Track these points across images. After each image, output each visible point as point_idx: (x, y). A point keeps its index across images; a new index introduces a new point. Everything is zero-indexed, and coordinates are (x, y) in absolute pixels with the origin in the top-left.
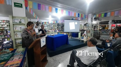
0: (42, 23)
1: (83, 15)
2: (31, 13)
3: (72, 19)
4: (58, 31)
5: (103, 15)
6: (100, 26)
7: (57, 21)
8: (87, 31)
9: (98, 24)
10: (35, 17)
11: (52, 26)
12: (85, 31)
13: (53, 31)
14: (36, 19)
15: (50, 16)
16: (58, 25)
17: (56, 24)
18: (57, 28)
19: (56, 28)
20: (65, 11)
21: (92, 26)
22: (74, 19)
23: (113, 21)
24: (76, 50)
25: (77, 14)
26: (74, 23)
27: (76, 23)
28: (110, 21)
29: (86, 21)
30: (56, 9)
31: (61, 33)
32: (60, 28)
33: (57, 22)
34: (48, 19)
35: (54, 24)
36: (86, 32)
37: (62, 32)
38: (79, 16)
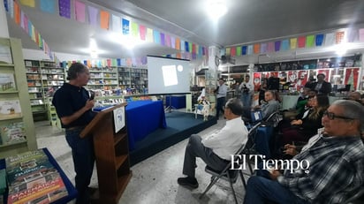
0: (61, 64)
1: (197, 47)
2: (23, 25)
3: (168, 57)
4: (125, 92)
5: (239, 50)
6: (231, 77)
7: (119, 60)
8: (207, 89)
9: (227, 72)
10: (37, 39)
11: (102, 76)
12: (204, 90)
13: (110, 92)
14: (42, 48)
15: (93, 43)
16: (123, 72)
17: (116, 70)
18: (120, 81)
19: (116, 82)
20: (150, 31)
21: (219, 75)
22: (173, 56)
23: (255, 65)
24: (198, 134)
25: (183, 43)
26: (174, 66)
27: (180, 68)
28: (252, 66)
29: (201, 64)
30: (125, 23)
31: (137, 97)
32: (129, 83)
33: (119, 64)
34: (83, 50)
35: (108, 71)
36: (206, 92)
37: (140, 96)
38: (187, 49)
